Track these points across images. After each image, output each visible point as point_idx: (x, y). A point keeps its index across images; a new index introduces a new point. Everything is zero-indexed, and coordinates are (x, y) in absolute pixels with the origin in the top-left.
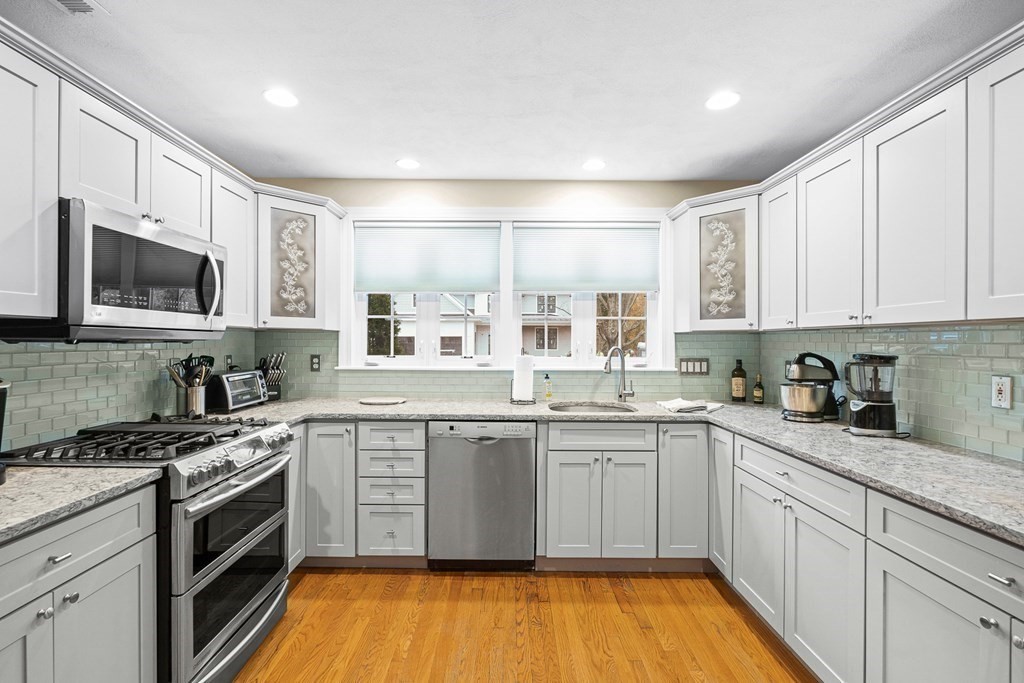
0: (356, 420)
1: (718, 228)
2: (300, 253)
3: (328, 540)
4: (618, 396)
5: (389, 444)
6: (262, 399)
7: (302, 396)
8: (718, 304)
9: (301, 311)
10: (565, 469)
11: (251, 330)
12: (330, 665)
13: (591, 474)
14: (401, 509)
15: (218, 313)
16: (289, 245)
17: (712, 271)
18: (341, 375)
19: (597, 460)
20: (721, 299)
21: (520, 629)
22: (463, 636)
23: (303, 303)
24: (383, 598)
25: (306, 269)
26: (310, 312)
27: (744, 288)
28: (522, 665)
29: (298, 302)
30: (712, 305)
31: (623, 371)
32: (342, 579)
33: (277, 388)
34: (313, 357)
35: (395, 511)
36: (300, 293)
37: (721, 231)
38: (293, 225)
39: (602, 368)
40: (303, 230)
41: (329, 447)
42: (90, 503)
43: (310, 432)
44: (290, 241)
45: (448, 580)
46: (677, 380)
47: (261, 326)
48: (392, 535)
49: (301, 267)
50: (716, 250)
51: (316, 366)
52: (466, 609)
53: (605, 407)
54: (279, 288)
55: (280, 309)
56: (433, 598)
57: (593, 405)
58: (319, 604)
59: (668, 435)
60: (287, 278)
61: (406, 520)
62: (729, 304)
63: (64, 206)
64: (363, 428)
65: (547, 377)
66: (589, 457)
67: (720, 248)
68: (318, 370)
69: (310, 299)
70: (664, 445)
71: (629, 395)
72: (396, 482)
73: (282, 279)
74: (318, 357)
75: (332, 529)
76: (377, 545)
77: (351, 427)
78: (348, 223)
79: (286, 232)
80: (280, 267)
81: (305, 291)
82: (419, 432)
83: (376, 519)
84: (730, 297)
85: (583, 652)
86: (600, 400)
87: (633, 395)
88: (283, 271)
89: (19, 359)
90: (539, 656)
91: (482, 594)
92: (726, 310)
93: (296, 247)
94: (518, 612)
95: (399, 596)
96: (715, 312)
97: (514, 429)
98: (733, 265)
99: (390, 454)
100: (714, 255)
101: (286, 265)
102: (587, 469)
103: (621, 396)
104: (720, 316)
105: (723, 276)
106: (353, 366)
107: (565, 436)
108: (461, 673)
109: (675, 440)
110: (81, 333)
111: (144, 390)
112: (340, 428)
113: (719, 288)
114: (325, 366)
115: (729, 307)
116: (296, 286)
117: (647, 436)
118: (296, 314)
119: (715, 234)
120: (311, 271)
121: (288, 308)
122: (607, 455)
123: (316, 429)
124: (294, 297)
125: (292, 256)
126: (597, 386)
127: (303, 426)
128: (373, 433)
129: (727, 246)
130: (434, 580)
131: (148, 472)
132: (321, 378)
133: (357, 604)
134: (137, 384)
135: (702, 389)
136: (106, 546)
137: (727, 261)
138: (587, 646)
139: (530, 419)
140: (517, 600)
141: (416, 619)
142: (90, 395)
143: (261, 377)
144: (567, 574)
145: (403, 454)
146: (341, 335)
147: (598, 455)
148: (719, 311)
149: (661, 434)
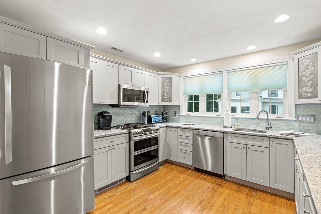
0: (177, 128)
1: (306, 62)
2: (168, 87)
3: (171, 156)
4: (265, 128)
5: (184, 134)
6: (161, 121)
7: (172, 122)
8: (306, 92)
9: (168, 101)
10: (233, 149)
11: (157, 105)
12: (161, 180)
13: (242, 152)
14: (187, 152)
15: (147, 102)
16: (165, 85)
17: (304, 79)
18: (180, 117)
19: (244, 147)
20: (307, 90)
21: (208, 190)
22: (192, 186)
23: (169, 99)
24: (180, 172)
25: (170, 91)
26: (170, 101)
27: (317, 85)
28: (202, 197)
29: (167, 99)
30: (304, 93)
31: (268, 119)
32: (174, 166)
33: (166, 119)
34: (174, 112)
35: (185, 152)
36: (168, 96)
37: (308, 63)
38: (167, 80)
39: (256, 117)
40: (169, 82)
41: (172, 134)
42: (117, 134)
43: (168, 129)
44: (166, 85)
45: (198, 174)
46: (297, 124)
47: (159, 104)
48: (185, 158)
49: (168, 90)
50: (305, 71)
51: (175, 114)
52: (198, 180)
53: (260, 131)
54: (163, 95)
55: (163, 100)
56: (191, 176)
57: (255, 131)
58: (166, 169)
59: (274, 143)
60: (165, 93)
61: (188, 155)
62: (311, 92)
63: (119, 85)
64: (179, 130)
65: (237, 120)
66: (242, 146)
67: (307, 70)
68: (175, 115)
69: (170, 98)
70: (272, 146)
71: (269, 128)
72: (185, 145)
73: (164, 94)
74: (175, 112)
75: (172, 154)
76: (181, 160)
77: (176, 129)
78: (182, 78)
79: (165, 83)
80: (163, 90)
81: (169, 96)
82: (191, 132)
83: (181, 153)
84: (311, 90)
85: (222, 201)
86: (258, 129)
87: (271, 128)
88: (164, 92)
89: (117, 111)
90: (208, 196)
91: (205, 179)
92: (309, 95)
93: (167, 86)
94: (211, 186)
95: (183, 173)
96: (305, 96)
97: (216, 134)
98: (312, 76)
99: (184, 137)
100: (304, 73)
101: (165, 90)
102: (241, 150)
103: (266, 128)
104: (307, 97)
105: (308, 81)
106: (183, 115)
107: (233, 138)
108: (186, 192)
109: (277, 145)
110: (121, 107)
111: (137, 118)
112: (173, 129)
113: (307, 86)
114: (177, 114)
115: (311, 93)
116: (167, 95)
117: (265, 142)
118: (167, 102)
119: (305, 64)
120: (171, 91)
121: (165, 100)
122: (248, 146)
123: (169, 129)
124: (167, 98)
125: (166, 88)
126: (258, 124)
127: (166, 128)
128: (181, 131)
129: (310, 69)
130: (194, 172)
131: (127, 131)
132: (176, 117)
133: (173, 172)
134: (136, 116)
135: (311, 128)
136: (120, 142)
137: (310, 74)
138: (225, 200)
139: (221, 131)
140: (213, 184)
141: (184, 179)
142: (128, 118)
143: (161, 116)
144: (235, 183)
145: (187, 138)
146: (180, 106)
147: (245, 146)
148: (307, 96)
149: (271, 142)
